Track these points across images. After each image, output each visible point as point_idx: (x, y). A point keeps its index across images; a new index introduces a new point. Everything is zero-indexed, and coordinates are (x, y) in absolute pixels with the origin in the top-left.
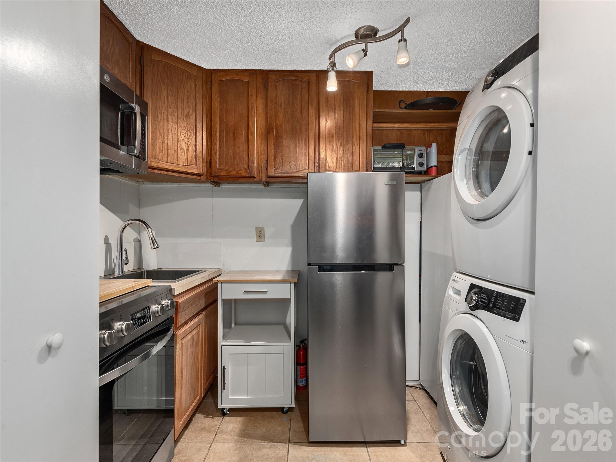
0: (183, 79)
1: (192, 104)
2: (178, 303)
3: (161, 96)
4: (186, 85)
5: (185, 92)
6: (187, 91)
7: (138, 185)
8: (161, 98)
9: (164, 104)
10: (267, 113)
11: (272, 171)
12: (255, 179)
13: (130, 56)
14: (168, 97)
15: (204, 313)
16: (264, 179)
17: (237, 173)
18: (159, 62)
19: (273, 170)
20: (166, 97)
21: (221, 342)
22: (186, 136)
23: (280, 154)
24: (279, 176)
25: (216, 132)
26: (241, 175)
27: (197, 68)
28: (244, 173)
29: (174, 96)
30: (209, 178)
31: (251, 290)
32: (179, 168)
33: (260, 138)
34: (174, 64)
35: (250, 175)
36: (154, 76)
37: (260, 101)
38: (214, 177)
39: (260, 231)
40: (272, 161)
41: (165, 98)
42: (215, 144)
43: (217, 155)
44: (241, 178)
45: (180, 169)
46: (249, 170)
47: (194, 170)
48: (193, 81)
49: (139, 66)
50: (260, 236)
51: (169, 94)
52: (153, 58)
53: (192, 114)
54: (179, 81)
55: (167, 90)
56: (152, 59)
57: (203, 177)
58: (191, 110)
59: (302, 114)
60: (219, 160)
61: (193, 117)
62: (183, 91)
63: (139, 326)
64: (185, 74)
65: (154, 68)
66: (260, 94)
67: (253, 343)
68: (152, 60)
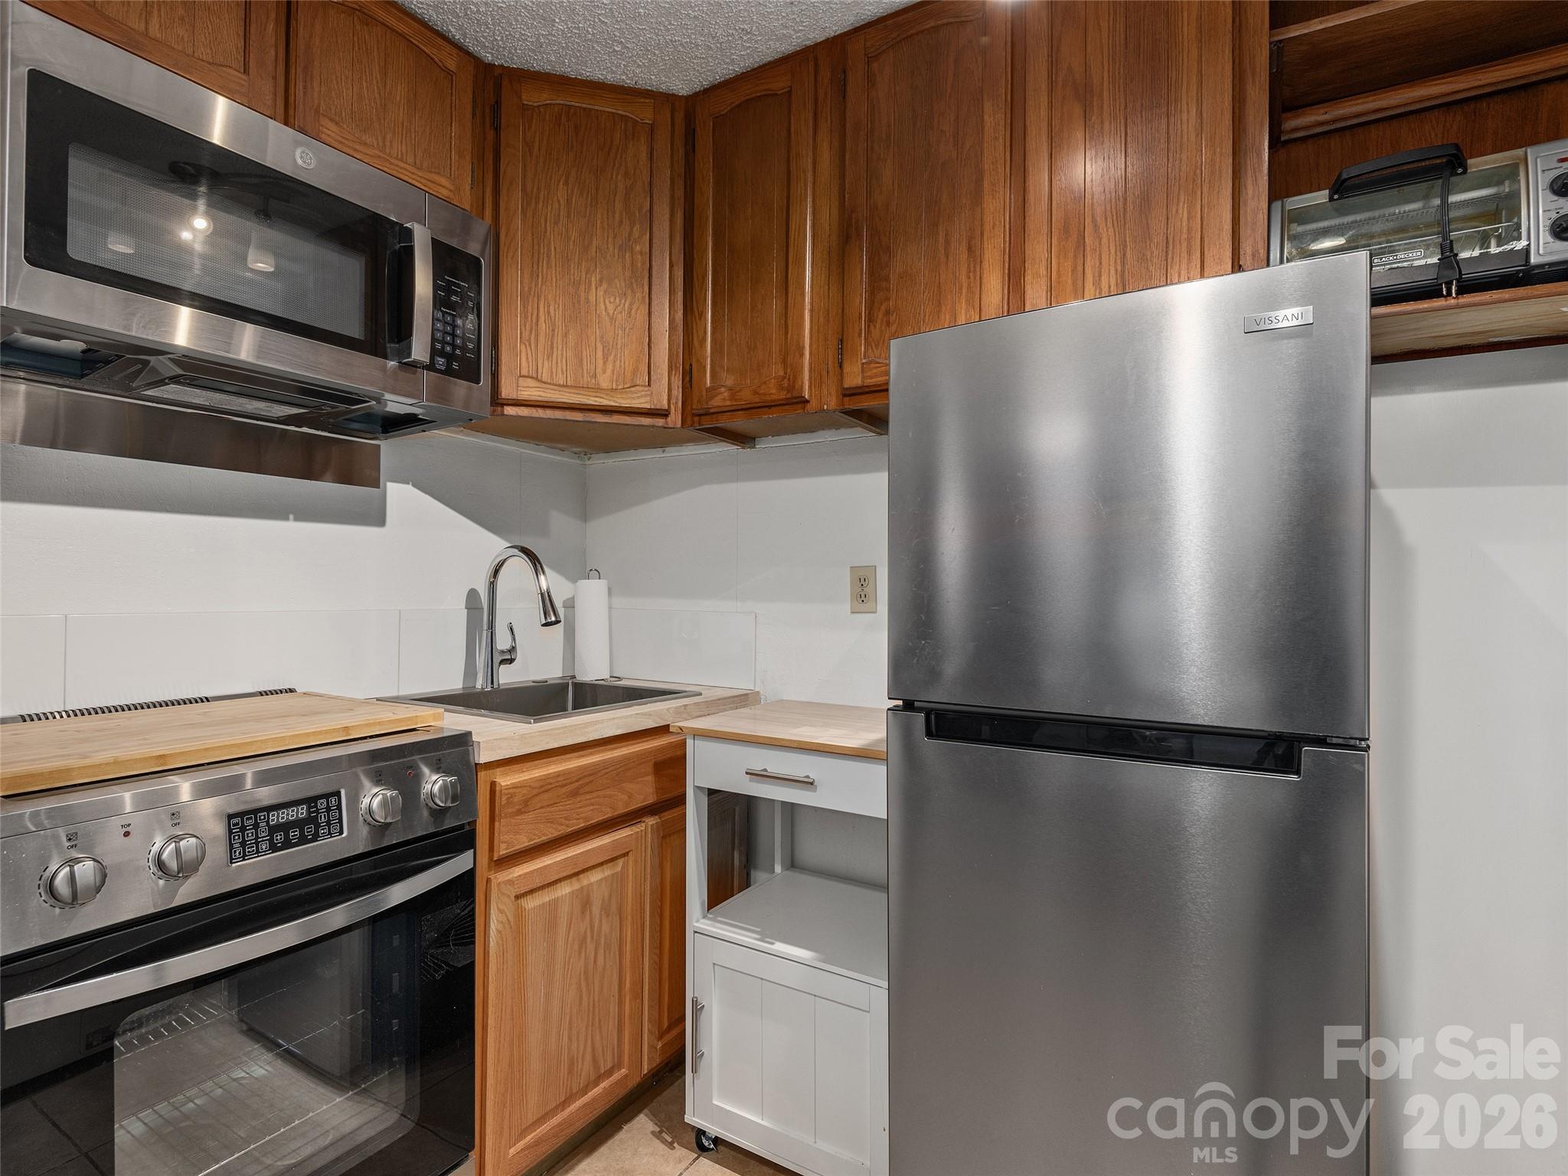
0: (612, 142)
1: (640, 209)
2: (498, 789)
3: (550, 202)
4: (621, 158)
5: (619, 177)
6: (626, 175)
7: (578, 461)
8: (549, 207)
9: (556, 223)
10: (842, 177)
11: (856, 370)
12: (808, 406)
13: (454, 105)
14: (568, 201)
15: (651, 821)
16: (831, 402)
17: (756, 393)
18: (542, 110)
19: (857, 368)
20: (562, 202)
21: (696, 918)
22: (622, 305)
23: (883, 308)
24: (879, 385)
25: (705, 276)
26: (768, 398)
27: (653, 101)
28: (774, 391)
29: (585, 196)
30: (689, 421)
31: (773, 769)
32: (597, 399)
33: (824, 265)
34: (584, 106)
35: (789, 396)
36: (529, 150)
37: (826, 145)
38: (700, 415)
39: (862, 580)
40: (856, 335)
41: (562, 207)
42: (702, 315)
43: (706, 347)
44: (770, 407)
45: (601, 400)
46: (789, 379)
47: (642, 400)
48: (643, 140)
49: (490, 135)
50: (863, 596)
51: (572, 194)
52: (526, 103)
53: (639, 237)
54: (602, 150)
55: (566, 183)
56: (523, 104)
57: (675, 419)
58: (637, 226)
59: (960, 145)
60: (712, 360)
61: (642, 247)
62: (612, 175)
63: (274, 848)
64: (618, 127)
65: (529, 128)
66: (826, 121)
67: (780, 947)
68: (525, 108)
